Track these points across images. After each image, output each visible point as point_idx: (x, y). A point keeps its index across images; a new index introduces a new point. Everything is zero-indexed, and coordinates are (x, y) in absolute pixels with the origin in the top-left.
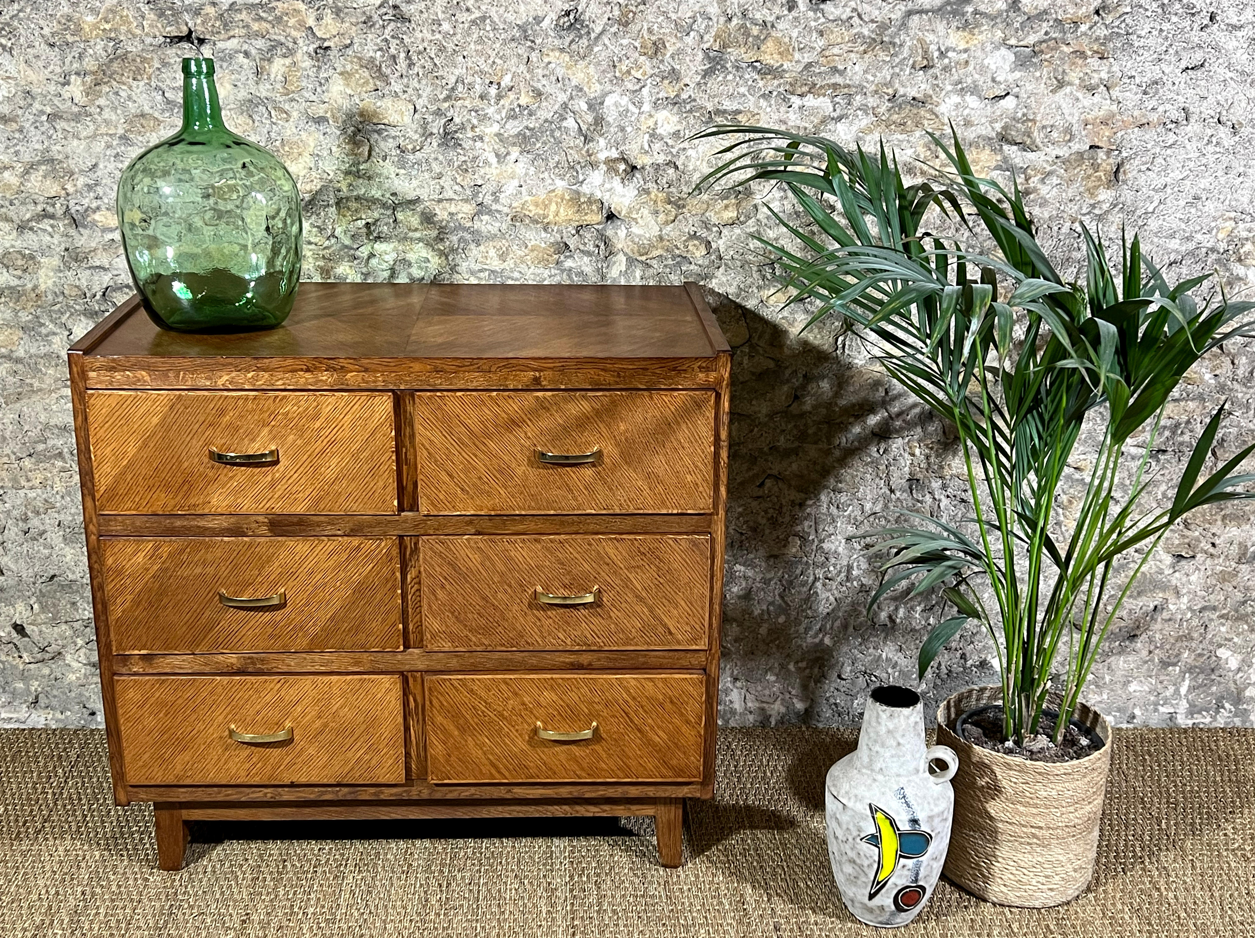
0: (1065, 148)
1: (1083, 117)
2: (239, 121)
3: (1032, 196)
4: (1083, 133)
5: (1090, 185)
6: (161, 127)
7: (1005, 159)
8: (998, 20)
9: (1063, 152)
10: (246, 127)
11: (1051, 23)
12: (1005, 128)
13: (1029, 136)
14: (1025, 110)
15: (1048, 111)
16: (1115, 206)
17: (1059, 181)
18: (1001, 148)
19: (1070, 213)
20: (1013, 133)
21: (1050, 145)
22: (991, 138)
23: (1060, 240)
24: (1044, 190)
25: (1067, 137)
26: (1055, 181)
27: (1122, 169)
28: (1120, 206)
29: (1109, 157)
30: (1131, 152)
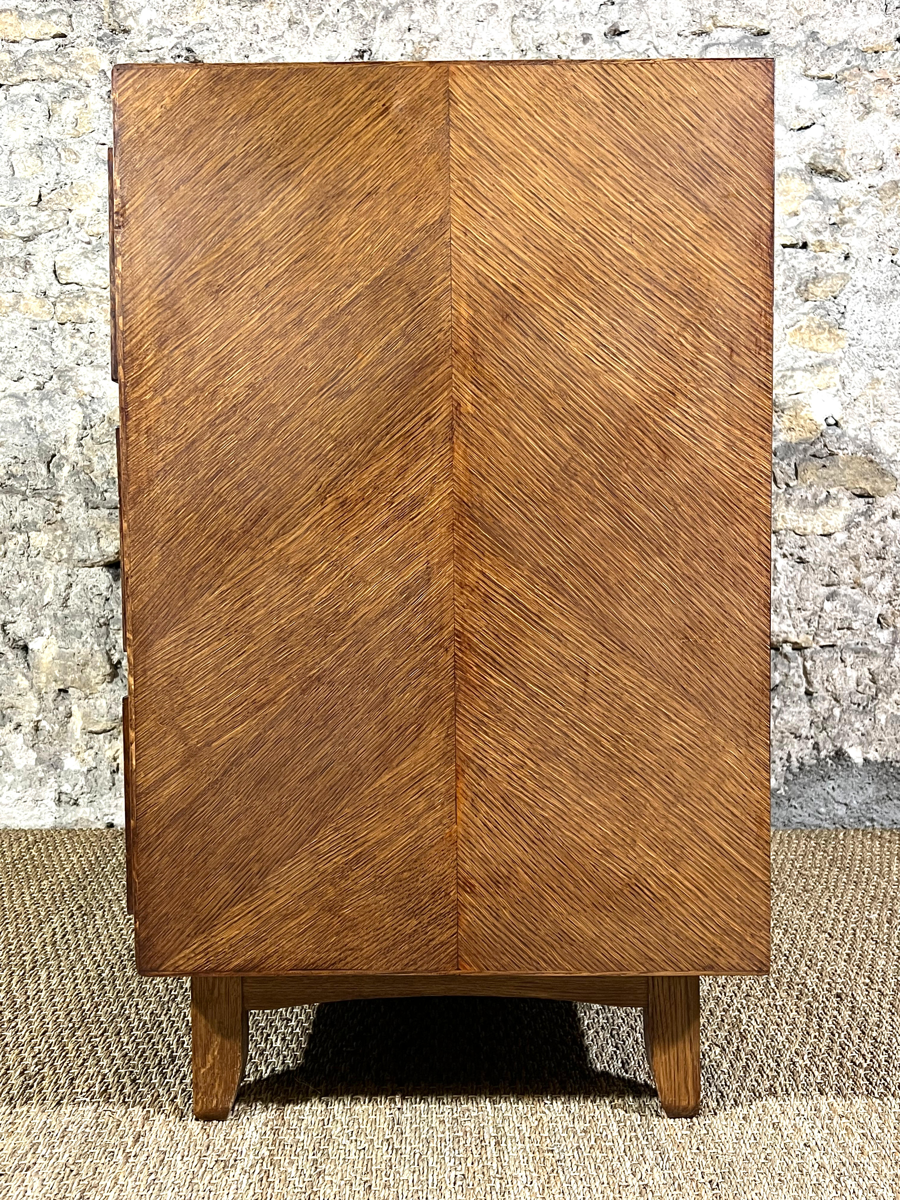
0: (879, 177)
1: (893, 145)
2: (29, 164)
3: (848, 226)
7: (817, 191)
8: (798, 50)
9: (878, 180)
11: (852, 52)
12: (814, 157)
13: (839, 163)
14: (832, 141)
15: (857, 138)
17: (875, 211)
18: (811, 180)
19: (889, 244)
20: (822, 161)
21: (862, 173)
22: (798, 170)
23: (882, 272)
24: (860, 220)
25: (880, 163)
26: (871, 210)
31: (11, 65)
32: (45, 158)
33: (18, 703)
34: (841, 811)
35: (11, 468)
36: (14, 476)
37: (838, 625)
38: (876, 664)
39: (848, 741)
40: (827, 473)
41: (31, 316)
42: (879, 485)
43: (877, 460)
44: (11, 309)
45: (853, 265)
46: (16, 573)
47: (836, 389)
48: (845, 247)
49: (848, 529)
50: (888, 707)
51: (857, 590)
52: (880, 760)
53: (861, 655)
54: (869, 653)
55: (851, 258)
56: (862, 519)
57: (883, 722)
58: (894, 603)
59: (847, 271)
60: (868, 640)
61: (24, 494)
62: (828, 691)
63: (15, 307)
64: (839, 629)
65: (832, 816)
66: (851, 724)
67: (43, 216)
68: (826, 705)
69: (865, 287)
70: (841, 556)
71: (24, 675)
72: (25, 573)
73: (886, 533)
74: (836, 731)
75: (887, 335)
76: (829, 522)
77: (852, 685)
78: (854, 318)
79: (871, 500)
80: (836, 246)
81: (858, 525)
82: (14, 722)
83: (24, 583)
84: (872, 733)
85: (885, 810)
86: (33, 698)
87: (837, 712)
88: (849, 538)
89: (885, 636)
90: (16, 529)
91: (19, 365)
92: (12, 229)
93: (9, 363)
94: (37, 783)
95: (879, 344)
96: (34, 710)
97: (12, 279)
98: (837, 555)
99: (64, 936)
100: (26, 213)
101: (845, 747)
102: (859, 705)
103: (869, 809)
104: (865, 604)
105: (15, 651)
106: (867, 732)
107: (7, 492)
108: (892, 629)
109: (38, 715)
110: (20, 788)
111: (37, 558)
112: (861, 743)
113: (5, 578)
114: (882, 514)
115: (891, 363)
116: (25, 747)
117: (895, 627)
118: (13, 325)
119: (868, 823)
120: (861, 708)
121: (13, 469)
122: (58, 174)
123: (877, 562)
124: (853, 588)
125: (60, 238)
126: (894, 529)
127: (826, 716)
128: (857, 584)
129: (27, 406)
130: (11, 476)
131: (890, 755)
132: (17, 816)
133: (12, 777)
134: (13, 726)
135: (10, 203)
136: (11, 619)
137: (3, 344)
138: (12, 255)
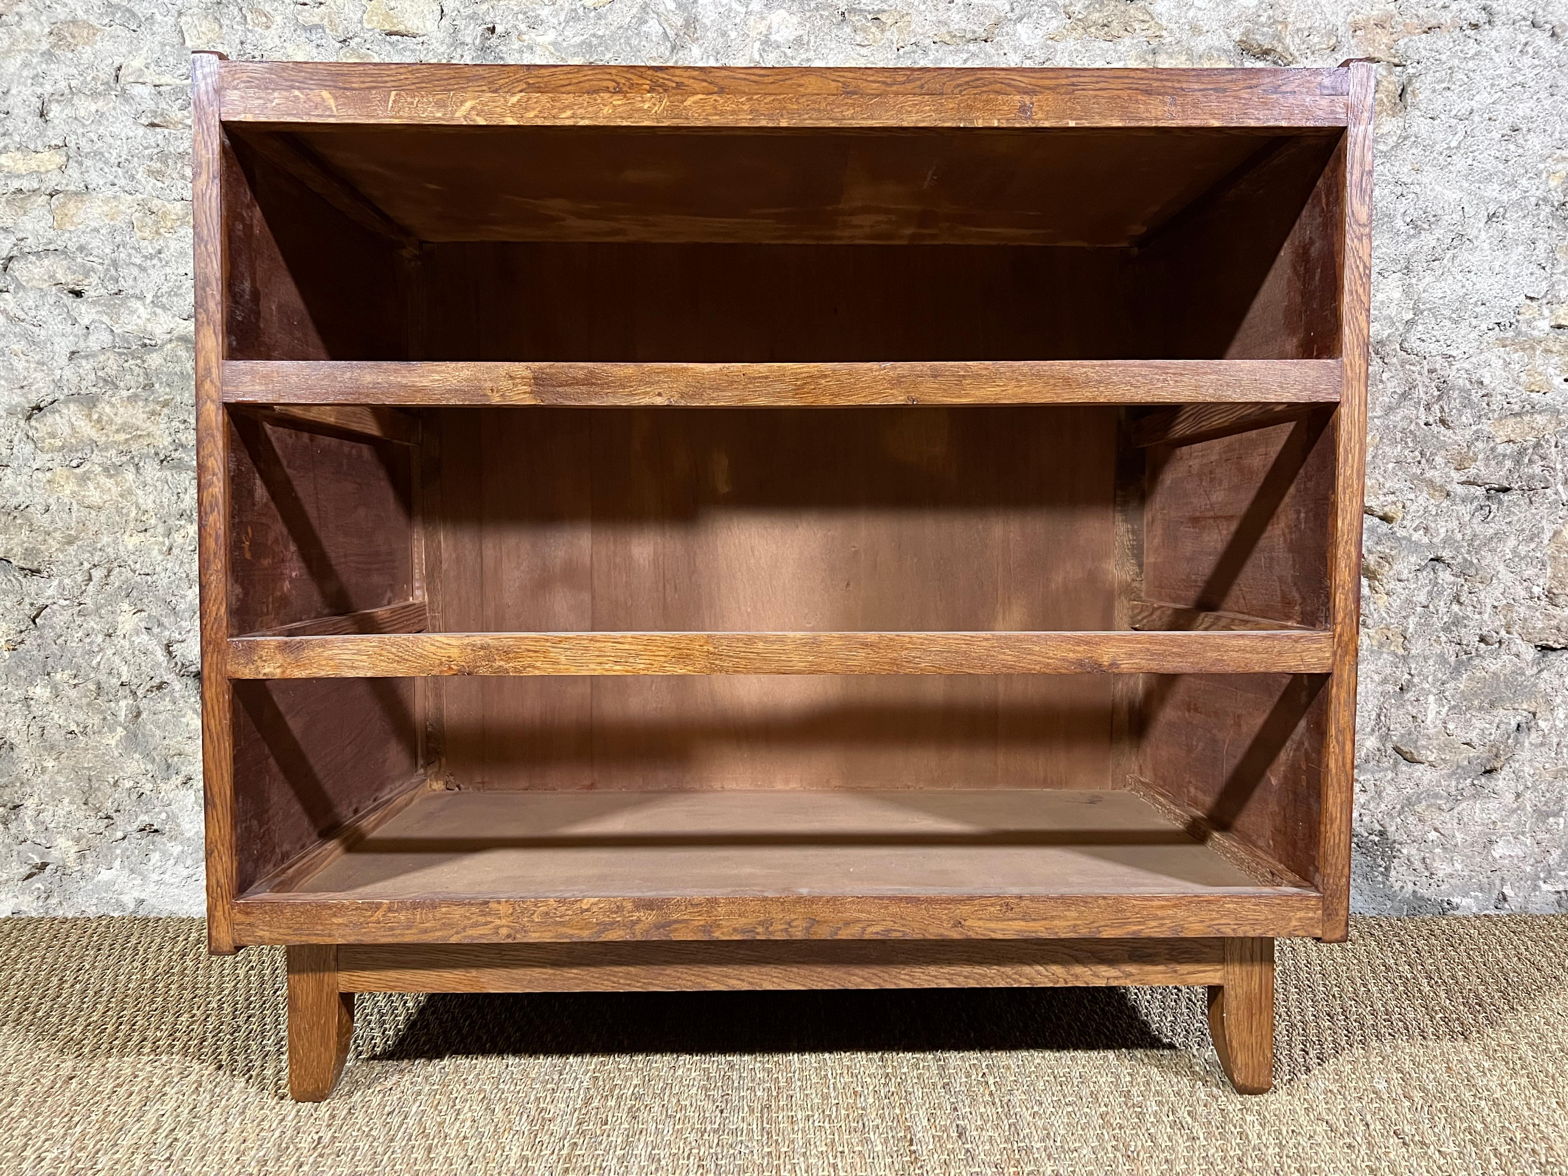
0: (1330, 61)
1: (1350, 19)
2: (203, 29)
4: (1353, 42)
6: (98, 38)
9: (1329, 65)
10: (211, 35)
12: (1247, 33)
13: (1279, 41)
14: (1270, 12)
15: (1302, 9)
16: (1405, 138)
18: (1242, 64)
20: (1257, 37)
21: (1309, 54)
22: (1225, 51)
25: (1333, 41)
27: (1410, 89)
28: (1413, 139)
29: (1390, 73)
30: (1419, 67)
32: (225, 22)
44: (179, 223)
46: (184, 575)
63: (185, 220)
82: (183, 774)
90: (185, 517)
92: (180, 115)
93: (176, 295)
97: (180, 183)
105: (185, 679)
107: (174, 467)
110: (189, 862)
113: (171, 583)
118: (182, 244)
122: (242, 43)
132: (185, 899)
133: (180, 848)
134: (180, 779)
135: (178, 82)
136: (178, 637)
137: (168, 270)
138: (181, 150)
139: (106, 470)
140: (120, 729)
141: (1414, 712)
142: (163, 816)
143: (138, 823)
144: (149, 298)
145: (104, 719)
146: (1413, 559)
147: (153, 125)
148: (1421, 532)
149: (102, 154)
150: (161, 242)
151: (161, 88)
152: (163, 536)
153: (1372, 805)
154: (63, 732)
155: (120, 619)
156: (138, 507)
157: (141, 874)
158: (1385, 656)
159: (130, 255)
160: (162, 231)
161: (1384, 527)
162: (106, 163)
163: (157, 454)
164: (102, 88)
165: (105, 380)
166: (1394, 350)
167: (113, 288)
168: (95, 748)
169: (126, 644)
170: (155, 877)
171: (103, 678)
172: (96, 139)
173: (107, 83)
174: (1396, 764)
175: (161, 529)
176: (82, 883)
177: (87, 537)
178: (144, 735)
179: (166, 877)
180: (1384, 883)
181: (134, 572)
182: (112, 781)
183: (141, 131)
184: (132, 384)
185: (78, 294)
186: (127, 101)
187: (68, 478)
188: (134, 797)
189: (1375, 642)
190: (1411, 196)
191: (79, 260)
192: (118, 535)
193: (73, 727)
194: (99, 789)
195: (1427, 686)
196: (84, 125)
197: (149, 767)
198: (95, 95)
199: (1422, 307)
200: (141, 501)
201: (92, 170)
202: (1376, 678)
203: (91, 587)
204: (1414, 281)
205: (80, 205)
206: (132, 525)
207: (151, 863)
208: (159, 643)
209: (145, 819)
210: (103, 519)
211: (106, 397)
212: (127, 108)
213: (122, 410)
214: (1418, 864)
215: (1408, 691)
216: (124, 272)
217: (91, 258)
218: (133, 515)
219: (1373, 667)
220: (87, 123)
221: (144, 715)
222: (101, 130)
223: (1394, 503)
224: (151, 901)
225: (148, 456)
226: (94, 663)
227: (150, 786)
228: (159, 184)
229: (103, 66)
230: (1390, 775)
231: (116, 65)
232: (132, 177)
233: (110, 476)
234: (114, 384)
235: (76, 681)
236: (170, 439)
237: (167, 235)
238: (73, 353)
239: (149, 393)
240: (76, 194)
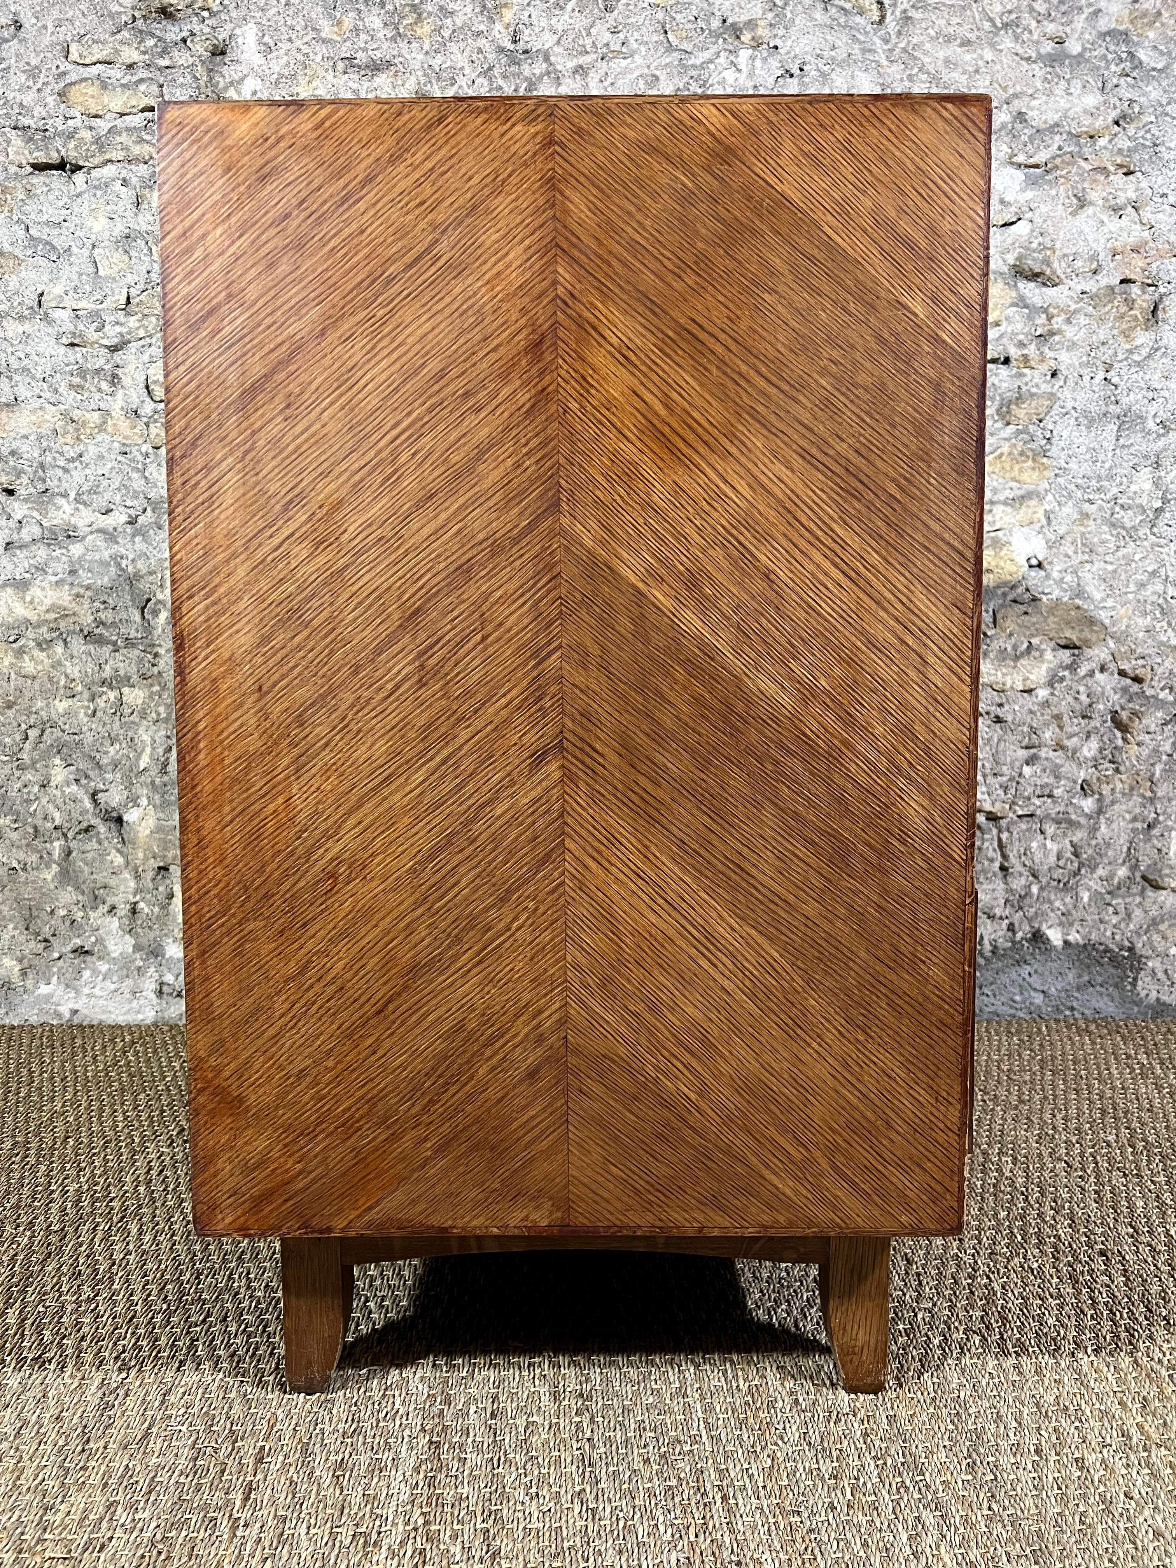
0: (1092, 282)
1: (1109, 245)
2: (114, 260)
3: (1057, 338)
4: (1112, 265)
5: (1124, 326)
6: (22, 268)
7: (1022, 298)
8: (1003, 133)
9: (1090, 286)
10: (121, 265)
11: (1065, 136)
12: (1019, 258)
13: (1048, 265)
14: (1041, 239)
15: (1068, 236)
16: (1157, 350)
17: (1087, 322)
18: (1016, 285)
19: (1103, 359)
20: (1029, 262)
21: (1074, 277)
22: (1001, 274)
23: (1094, 391)
24: (1070, 332)
25: (1094, 266)
26: (1083, 320)
27: (1161, 307)
28: (1163, 350)
29: (1144, 293)
30: (1170, 287)
31: (93, 143)
32: (133, 254)
33: (112, 882)
34: (1039, 999)
35: (100, 614)
36: (103, 624)
37: (1038, 792)
38: (1079, 836)
39: (1047, 921)
40: (1029, 621)
41: (120, 439)
42: (1087, 634)
43: (1086, 607)
44: (96, 430)
45: (1062, 383)
46: (107, 734)
47: (1040, 525)
48: (1052, 363)
49: (1051, 684)
50: (1091, 883)
51: (1060, 753)
52: (1081, 942)
53: (1063, 825)
54: (1072, 824)
55: (1060, 376)
56: (1066, 673)
57: (1086, 899)
58: (1100, 768)
59: (1054, 391)
60: (1070, 809)
61: (115, 644)
62: (1025, 865)
63: (101, 427)
64: (1039, 797)
65: (1028, 1004)
66: (1050, 902)
67: (133, 322)
68: (1023, 881)
69: (1074, 408)
70: (1043, 714)
71: (118, 851)
72: (118, 735)
73: (1093, 689)
74: (1033, 910)
75: (1099, 464)
76: (1031, 677)
77: (1052, 859)
78: (1062, 443)
79: (1076, 652)
80: (1042, 361)
81: (1062, 679)
83: (117, 746)
84: (1074, 912)
85: (1087, 997)
86: (128, 876)
87: (1035, 889)
88: (1052, 694)
89: (1088, 804)
90: (106, 684)
91: (107, 496)
92: (96, 336)
93: (95, 493)
94: (135, 972)
95: (1090, 474)
96: (131, 890)
97: (97, 396)
98: (1038, 714)
99: (162, 1171)
100: (113, 318)
101: (1044, 927)
102: (1059, 881)
103: (1068, 997)
104: (1068, 768)
105: (108, 823)
106: (1069, 912)
107: (96, 642)
108: (1097, 796)
109: (135, 895)
110: (115, 979)
111: (131, 718)
112: (1061, 924)
114: (1088, 667)
115: (1102, 496)
116: (121, 933)
117: (1101, 794)
118: (99, 449)
119: (1067, 1013)
120: (1061, 885)
121: (102, 615)
122: (148, 272)
123: (1082, 721)
124: (1055, 751)
125: (153, 348)
126: (1102, 684)
127: (1023, 893)
128: (1059, 747)
129: (117, 543)
130: (101, 623)
131: (1093, 937)
132: (113, 1010)
133: (107, 966)
134: (106, 908)
135: (93, 306)
136: (102, 787)
137: (88, 471)
138: (97, 367)
139: (39, 645)
140: (54, 866)
141: (1159, 845)
142: (93, 939)
143: (71, 945)
144: (72, 495)
145: (41, 857)
146: (1159, 714)
147: (72, 345)
148: (1167, 691)
149: (28, 370)
150: (81, 447)
151: (79, 312)
152: (89, 701)
153: (1123, 925)
154: (6, 869)
155: (53, 772)
156: (67, 676)
157: (74, 989)
158: (1135, 797)
159: (55, 459)
160: (82, 437)
161: (1136, 688)
162: (33, 378)
163: (81, 630)
164: (27, 312)
165: (37, 568)
166: (1145, 534)
167: (41, 487)
168: (34, 882)
169: (58, 793)
170: (86, 991)
171: (39, 823)
172: (23, 357)
173: (31, 308)
174: (1143, 890)
175: (86, 695)
176: (25, 997)
177: (24, 702)
178: (74, 871)
179: (96, 991)
180: (1131, 991)
181: (64, 731)
182: (49, 909)
183: (62, 350)
184: (60, 570)
185: (10, 492)
186: (49, 323)
187: (6, 652)
188: (68, 923)
189: (1126, 786)
190: (1161, 400)
191: (11, 463)
192: (50, 700)
193: (15, 864)
194: (38, 917)
195: (1170, 823)
196: (12, 345)
197: (80, 898)
198: (21, 318)
199: (1169, 497)
200: (69, 671)
201: (20, 384)
202: (1128, 817)
203: (28, 746)
204: (1163, 474)
205: (11, 415)
206: (62, 692)
207: (83, 979)
208: (87, 792)
209: (78, 942)
210: (37, 687)
211: (37, 582)
212: (50, 330)
213: (50, 593)
214: (1161, 975)
215: (1154, 828)
216: (50, 473)
217: (22, 461)
218: (62, 683)
219: (1124, 807)
220: (15, 343)
221: (74, 854)
222: (28, 349)
223: (1144, 666)
224: (85, 1011)
225: (74, 632)
226: (32, 809)
227: (80, 914)
228: (79, 397)
229: (27, 292)
230: (1138, 899)
231: (39, 291)
232: (56, 391)
233: (43, 650)
234: (43, 569)
235: (16, 826)
236: (92, 618)
237: (87, 441)
238: (8, 544)
239: (73, 578)
240: (8, 405)
